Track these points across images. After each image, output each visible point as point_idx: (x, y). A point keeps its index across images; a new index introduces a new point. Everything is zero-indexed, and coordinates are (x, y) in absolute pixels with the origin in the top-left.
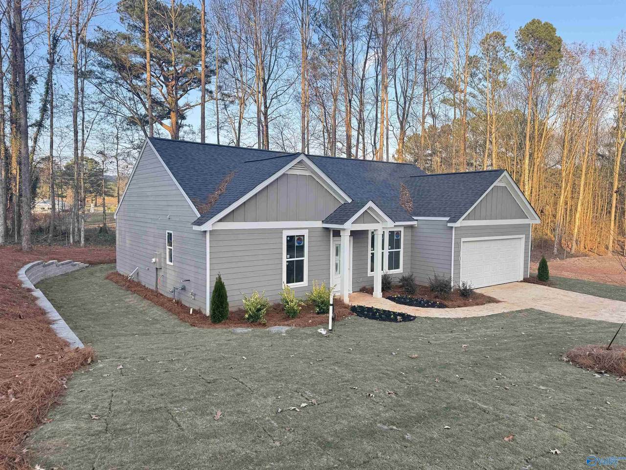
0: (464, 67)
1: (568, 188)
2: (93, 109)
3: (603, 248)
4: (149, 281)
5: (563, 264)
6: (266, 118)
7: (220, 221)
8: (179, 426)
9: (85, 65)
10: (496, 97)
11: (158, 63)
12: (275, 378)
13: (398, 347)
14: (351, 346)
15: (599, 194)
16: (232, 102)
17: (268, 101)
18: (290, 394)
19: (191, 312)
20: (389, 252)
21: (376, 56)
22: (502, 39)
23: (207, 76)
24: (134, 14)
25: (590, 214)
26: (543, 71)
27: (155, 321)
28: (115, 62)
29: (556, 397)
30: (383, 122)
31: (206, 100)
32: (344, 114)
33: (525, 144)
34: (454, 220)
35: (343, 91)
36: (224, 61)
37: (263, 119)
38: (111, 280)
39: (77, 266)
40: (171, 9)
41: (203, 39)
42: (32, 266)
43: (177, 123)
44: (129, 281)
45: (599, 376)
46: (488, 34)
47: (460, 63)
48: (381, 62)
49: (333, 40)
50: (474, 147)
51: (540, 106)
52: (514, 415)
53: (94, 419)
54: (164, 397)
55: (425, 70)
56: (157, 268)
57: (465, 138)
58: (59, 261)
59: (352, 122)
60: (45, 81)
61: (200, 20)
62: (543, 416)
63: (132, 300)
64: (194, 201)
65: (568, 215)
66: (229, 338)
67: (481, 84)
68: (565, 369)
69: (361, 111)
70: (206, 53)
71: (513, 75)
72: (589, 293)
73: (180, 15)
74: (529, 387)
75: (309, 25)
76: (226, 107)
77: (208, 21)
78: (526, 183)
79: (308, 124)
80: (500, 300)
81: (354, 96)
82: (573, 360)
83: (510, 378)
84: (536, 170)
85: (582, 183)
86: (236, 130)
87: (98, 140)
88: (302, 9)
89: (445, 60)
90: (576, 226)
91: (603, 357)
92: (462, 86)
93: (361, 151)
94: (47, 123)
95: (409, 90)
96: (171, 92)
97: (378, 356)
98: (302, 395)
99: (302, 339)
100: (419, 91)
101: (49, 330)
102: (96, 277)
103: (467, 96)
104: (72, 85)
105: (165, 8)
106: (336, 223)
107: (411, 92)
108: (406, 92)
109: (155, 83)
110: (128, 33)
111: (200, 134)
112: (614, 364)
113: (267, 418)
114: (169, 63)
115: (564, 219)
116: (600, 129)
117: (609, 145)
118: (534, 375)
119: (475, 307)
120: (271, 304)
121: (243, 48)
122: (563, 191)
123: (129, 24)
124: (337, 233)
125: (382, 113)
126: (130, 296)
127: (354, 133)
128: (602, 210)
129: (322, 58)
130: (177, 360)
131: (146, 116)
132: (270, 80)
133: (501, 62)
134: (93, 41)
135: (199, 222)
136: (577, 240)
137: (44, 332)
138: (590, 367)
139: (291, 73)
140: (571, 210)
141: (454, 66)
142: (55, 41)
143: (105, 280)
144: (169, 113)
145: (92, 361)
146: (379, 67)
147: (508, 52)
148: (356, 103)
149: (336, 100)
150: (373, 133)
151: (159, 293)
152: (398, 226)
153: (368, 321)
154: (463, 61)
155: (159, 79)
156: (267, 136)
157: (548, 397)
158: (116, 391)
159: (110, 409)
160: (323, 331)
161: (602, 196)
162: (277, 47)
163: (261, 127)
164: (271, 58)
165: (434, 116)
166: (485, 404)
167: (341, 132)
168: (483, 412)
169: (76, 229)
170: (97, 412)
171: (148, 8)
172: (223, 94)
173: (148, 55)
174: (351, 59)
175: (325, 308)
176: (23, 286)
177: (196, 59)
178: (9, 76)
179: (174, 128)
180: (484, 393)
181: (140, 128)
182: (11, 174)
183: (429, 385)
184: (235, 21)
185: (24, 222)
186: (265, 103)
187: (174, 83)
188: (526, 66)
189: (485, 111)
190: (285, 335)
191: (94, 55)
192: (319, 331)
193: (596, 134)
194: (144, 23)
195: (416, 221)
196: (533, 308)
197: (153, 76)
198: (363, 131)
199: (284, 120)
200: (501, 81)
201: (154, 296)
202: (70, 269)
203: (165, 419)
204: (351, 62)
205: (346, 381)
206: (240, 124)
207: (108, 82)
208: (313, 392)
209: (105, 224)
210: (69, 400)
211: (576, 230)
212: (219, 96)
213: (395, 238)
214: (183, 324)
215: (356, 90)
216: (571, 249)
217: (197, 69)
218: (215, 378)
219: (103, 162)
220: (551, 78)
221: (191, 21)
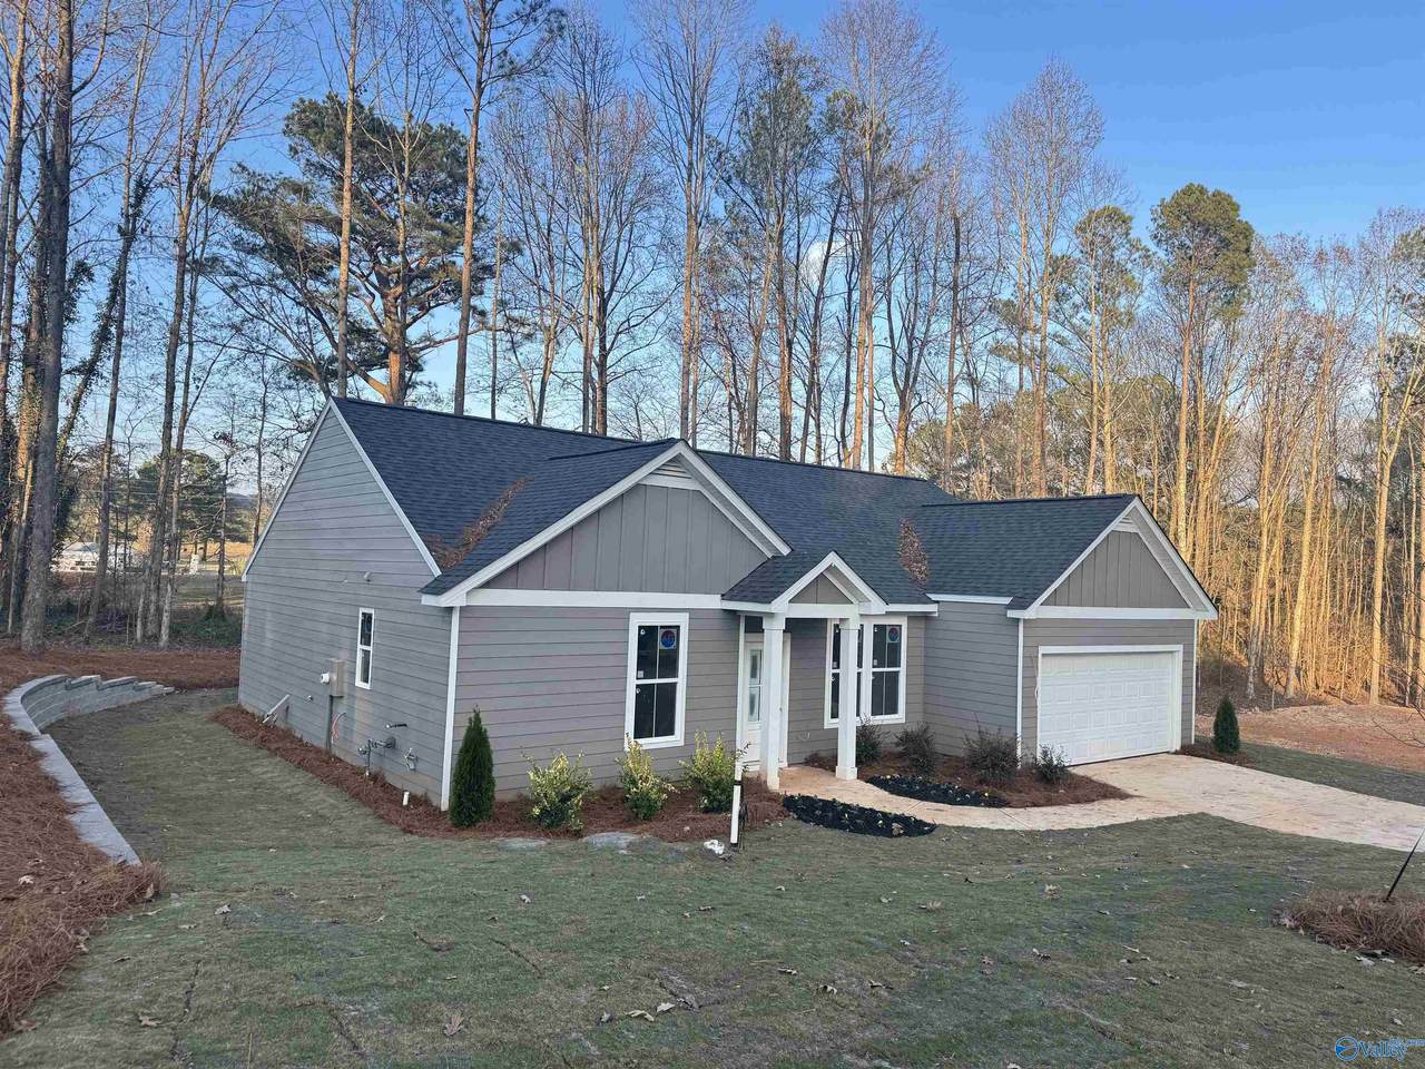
0: (1042, 279)
1: (1274, 550)
2: (214, 341)
3: (1357, 689)
4: (310, 729)
5: (1270, 720)
6: (602, 373)
7: (487, 585)
8: (356, 1047)
9: (203, 243)
10: (1112, 345)
11: (366, 246)
12: (596, 946)
13: (894, 888)
14: (782, 882)
15: (1345, 565)
16: (529, 337)
17: (609, 339)
18: (632, 981)
19: (405, 802)
20: (874, 673)
21: (850, 250)
22: (1124, 222)
23: (475, 279)
24: (322, 139)
25: (1326, 610)
26: (1213, 294)
27: (321, 819)
28: (271, 241)
29: (1273, 1006)
30: (862, 390)
31: (470, 330)
32: (776, 373)
33: (1177, 451)
34: (1021, 603)
35: (776, 321)
36: (516, 248)
37: (595, 375)
38: (225, 723)
39: (147, 691)
40: (404, 133)
41: (470, 196)
42: (41, 687)
43: (402, 376)
44: (266, 726)
45: (1370, 963)
46: (1092, 212)
47: (1033, 268)
48: (859, 262)
49: (758, 213)
50: (1063, 454)
51: (1208, 367)
52: (1175, 1043)
53: (146, 1026)
54: (325, 979)
55: (955, 280)
56: (332, 697)
57: (1043, 431)
58: (105, 677)
59: (793, 388)
60: (111, 275)
61: (466, 157)
62: (1245, 1047)
63: (269, 769)
64: (430, 539)
65: (1276, 612)
66: (492, 858)
67: (1079, 316)
68: (1290, 945)
69: (814, 366)
70: (476, 228)
71: (1147, 301)
72: (1331, 783)
73: (421, 145)
74: (1206, 981)
75: (703, 179)
76: (514, 347)
77: (483, 161)
78: (1182, 535)
79: (695, 389)
80: (1131, 792)
81: (798, 334)
82: (1307, 924)
83: (1161, 960)
84: (1202, 507)
85: (1306, 538)
86: (535, 396)
87: (220, 409)
88: (690, 142)
89: (1000, 259)
90: (1296, 635)
91: (1378, 917)
92: (1037, 320)
93: (813, 453)
94: (106, 367)
95: (919, 324)
96: (393, 309)
97: (847, 904)
98: (661, 985)
99: (666, 863)
100: (941, 326)
101: (63, 827)
102: (189, 716)
103: (1048, 340)
104: (172, 287)
105: (391, 131)
106: (755, 600)
107: (923, 329)
108: (913, 328)
109: (357, 289)
110: (305, 180)
111: (453, 404)
112: (1405, 934)
113: (574, 1035)
114: (392, 246)
115: (1266, 619)
116: (1340, 421)
117: (1362, 460)
118: (1215, 955)
119: (1072, 808)
120: (596, 786)
121: (559, 222)
122: (1264, 556)
123: (308, 160)
124: (755, 624)
125: (860, 371)
126: (265, 762)
127: (798, 413)
128: (1353, 601)
129: (729, 249)
130: (362, 898)
131: (333, 360)
132: (614, 293)
133: (1123, 271)
134: (224, 193)
135: (437, 588)
136: (1298, 669)
137: (47, 829)
138: (1348, 941)
139: (662, 279)
140: (1282, 601)
141: (1021, 276)
142: (142, 190)
143: (207, 722)
144: (386, 356)
145: (157, 895)
146: (855, 275)
147: (1138, 250)
148: (801, 349)
149: (758, 339)
150: (839, 415)
151: (334, 756)
152: (896, 613)
153: (823, 832)
154: (1039, 265)
155: (367, 280)
156: (604, 412)
157: (1253, 1006)
158: (208, 962)
159: (188, 1003)
160: (716, 847)
161: (1351, 572)
162: (632, 223)
163: (591, 391)
164: (618, 245)
165: (973, 382)
166: (1104, 1016)
167: (769, 410)
168: (1100, 1035)
169: (152, 608)
170: (155, 1009)
171: (354, 129)
172: (509, 319)
173: (346, 227)
174: (793, 255)
175: (723, 798)
176: (13, 727)
177: (452, 240)
178: (31, 261)
179: (395, 387)
180: (1100, 992)
181: (317, 387)
182: (13, 478)
183: (966, 969)
184: (542, 164)
185: (31, 588)
186: (603, 340)
187: (399, 289)
188: (1176, 282)
189: (1088, 375)
190: (625, 852)
191: (225, 223)
192: (708, 844)
193: (1333, 432)
194: (342, 159)
195: (936, 605)
196: (1206, 811)
197: (354, 273)
198: (818, 409)
199: (643, 380)
200: (1122, 310)
201: (321, 763)
202: (128, 696)
203: (323, 1029)
204: (794, 260)
205: (769, 957)
206: (544, 384)
207: (252, 283)
208: (689, 977)
209: (220, 600)
210: (89, 980)
211: (1296, 645)
212: (500, 324)
213: (888, 641)
214: (385, 828)
215: (804, 320)
216: (1285, 688)
217: (454, 263)
218: (451, 939)
219: (227, 458)
220: (1231, 307)
221: (445, 160)
